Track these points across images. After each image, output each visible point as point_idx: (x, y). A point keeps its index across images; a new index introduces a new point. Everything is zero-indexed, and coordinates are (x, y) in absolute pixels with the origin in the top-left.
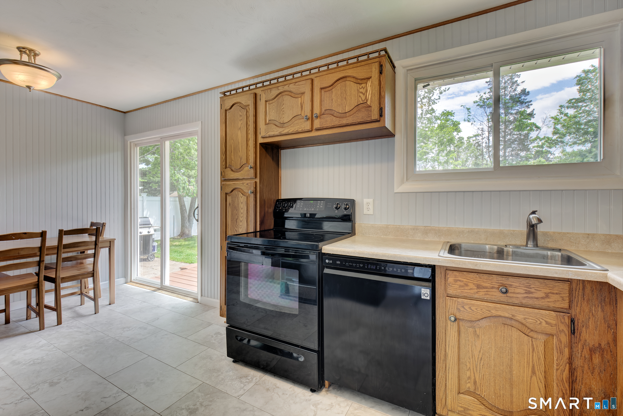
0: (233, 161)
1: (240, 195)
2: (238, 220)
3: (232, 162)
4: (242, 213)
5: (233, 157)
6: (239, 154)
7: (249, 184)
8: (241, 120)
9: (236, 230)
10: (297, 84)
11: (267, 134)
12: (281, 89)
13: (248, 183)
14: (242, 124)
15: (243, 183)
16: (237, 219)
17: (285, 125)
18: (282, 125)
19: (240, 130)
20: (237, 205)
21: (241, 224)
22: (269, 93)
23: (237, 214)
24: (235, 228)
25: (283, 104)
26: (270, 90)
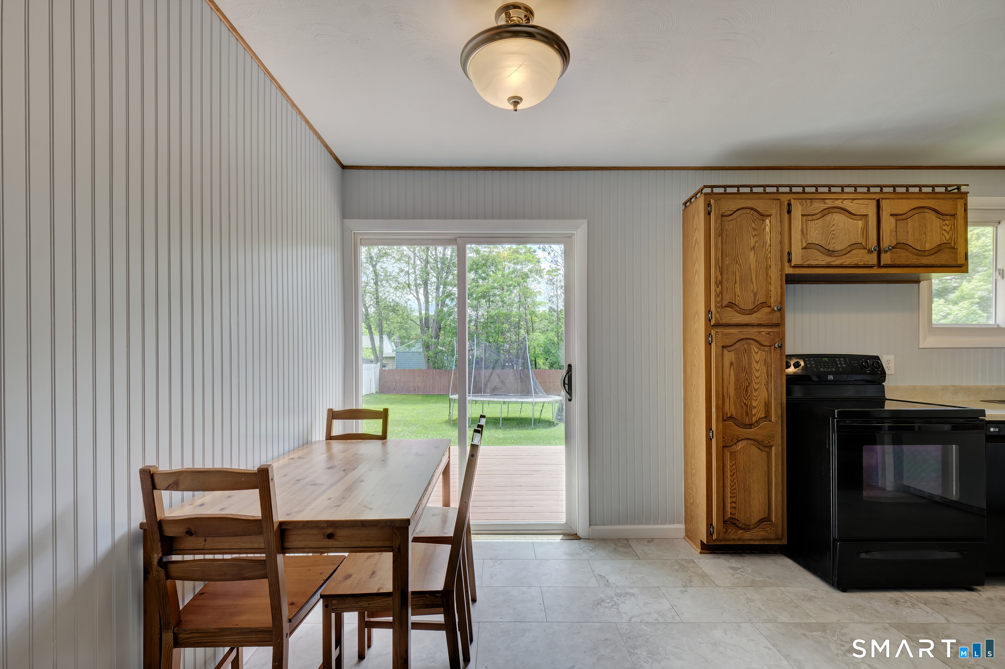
0: (738, 296)
1: (753, 350)
2: (749, 389)
3: (737, 298)
4: (757, 378)
5: (738, 290)
6: (752, 287)
7: (771, 333)
8: (756, 235)
9: (745, 404)
10: (855, 201)
11: (804, 262)
12: (829, 204)
13: (769, 332)
14: (757, 241)
15: (759, 332)
16: (747, 387)
17: (836, 254)
18: (830, 253)
19: (753, 251)
20: (747, 366)
21: (755, 394)
22: (809, 205)
23: (747, 379)
24: (745, 401)
25: (834, 225)
26: (810, 201)
